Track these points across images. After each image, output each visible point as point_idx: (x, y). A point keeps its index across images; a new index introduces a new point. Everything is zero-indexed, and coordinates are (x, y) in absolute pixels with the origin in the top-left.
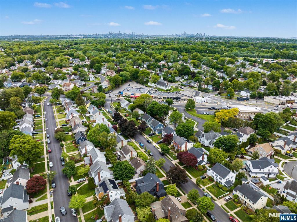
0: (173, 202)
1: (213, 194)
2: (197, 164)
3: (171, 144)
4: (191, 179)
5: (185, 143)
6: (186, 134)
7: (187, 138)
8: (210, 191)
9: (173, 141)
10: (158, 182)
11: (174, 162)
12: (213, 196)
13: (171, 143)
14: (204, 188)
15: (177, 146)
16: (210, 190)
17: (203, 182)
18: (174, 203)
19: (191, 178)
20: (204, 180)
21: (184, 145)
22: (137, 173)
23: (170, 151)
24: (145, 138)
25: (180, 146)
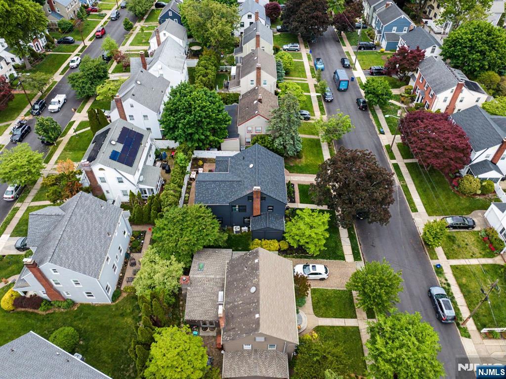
0: (257, 286)
1: (470, 305)
2: (463, 168)
3: (407, 84)
4: (413, 214)
5: (455, 88)
6: (474, 60)
7: (471, 74)
8: (461, 286)
9: (417, 76)
10: (259, 188)
11: (387, 139)
12: (465, 312)
13: (411, 80)
14: (446, 264)
15: (423, 92)
16: (464, 281)
17: (451, 239)
18: (257, 290)
19: (416, 210)
20: (464, 236)
21: (448, 94)
22: (237, 136)
23: (390, 101)
24: (342, 52)
25: (432, 92)
